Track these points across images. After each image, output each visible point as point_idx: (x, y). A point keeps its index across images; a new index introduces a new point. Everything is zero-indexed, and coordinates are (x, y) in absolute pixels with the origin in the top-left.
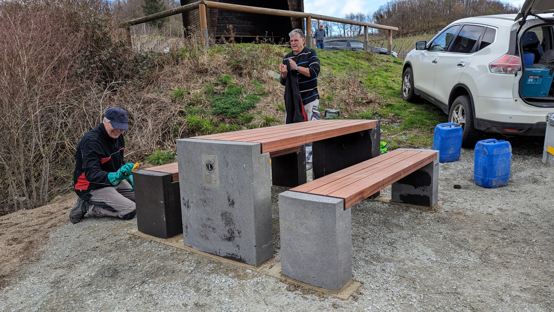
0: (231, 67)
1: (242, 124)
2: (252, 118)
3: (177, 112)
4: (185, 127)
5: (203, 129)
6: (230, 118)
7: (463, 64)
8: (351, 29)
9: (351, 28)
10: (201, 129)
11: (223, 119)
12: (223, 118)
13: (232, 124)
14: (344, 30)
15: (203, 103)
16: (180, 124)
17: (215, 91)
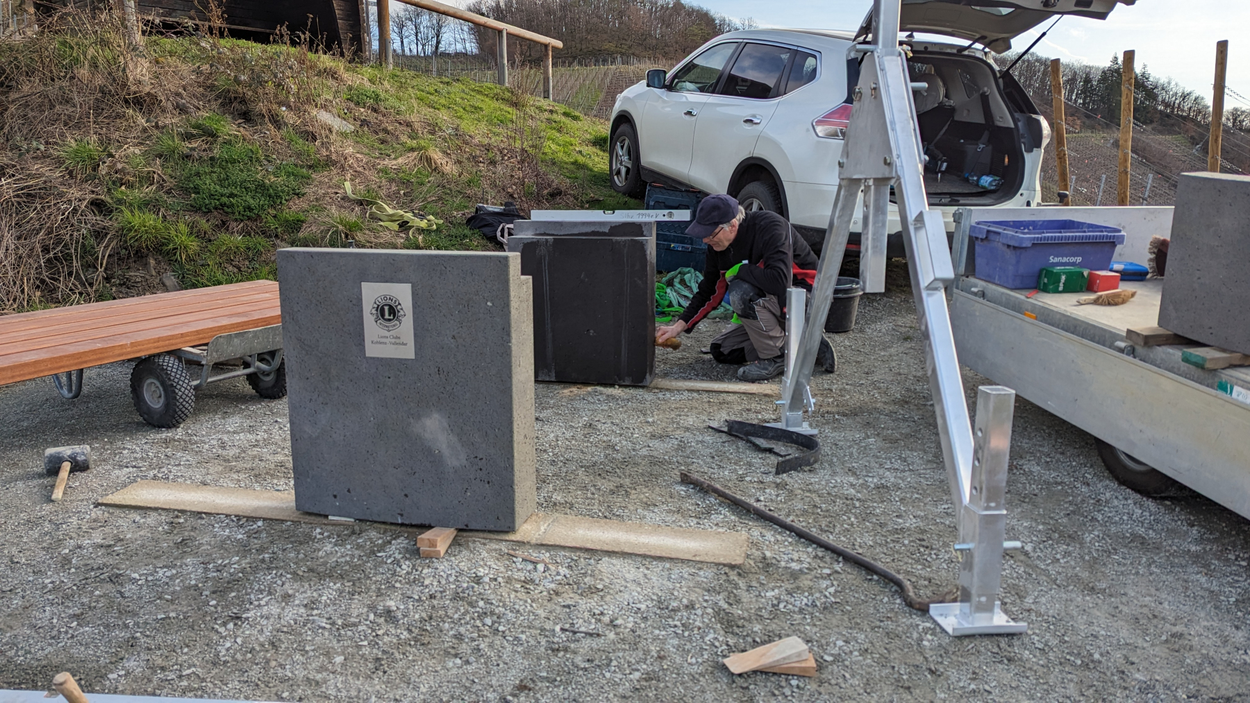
0: (218, 97)
1: (277, 236)
2: (303, 222)
3: (85, 203)
4: (115, 242)
5: (171, 246)
6: (242, 221)
7: (756, 121)
8: (417, 39)
9: (417, 36)
10: (165, 248)
11: (224, 223)
12: (222, 220)
13: (250, 235)
14: (402, 38)
15: (158, 182)
16: (99, 234)
17: (186, 151)
